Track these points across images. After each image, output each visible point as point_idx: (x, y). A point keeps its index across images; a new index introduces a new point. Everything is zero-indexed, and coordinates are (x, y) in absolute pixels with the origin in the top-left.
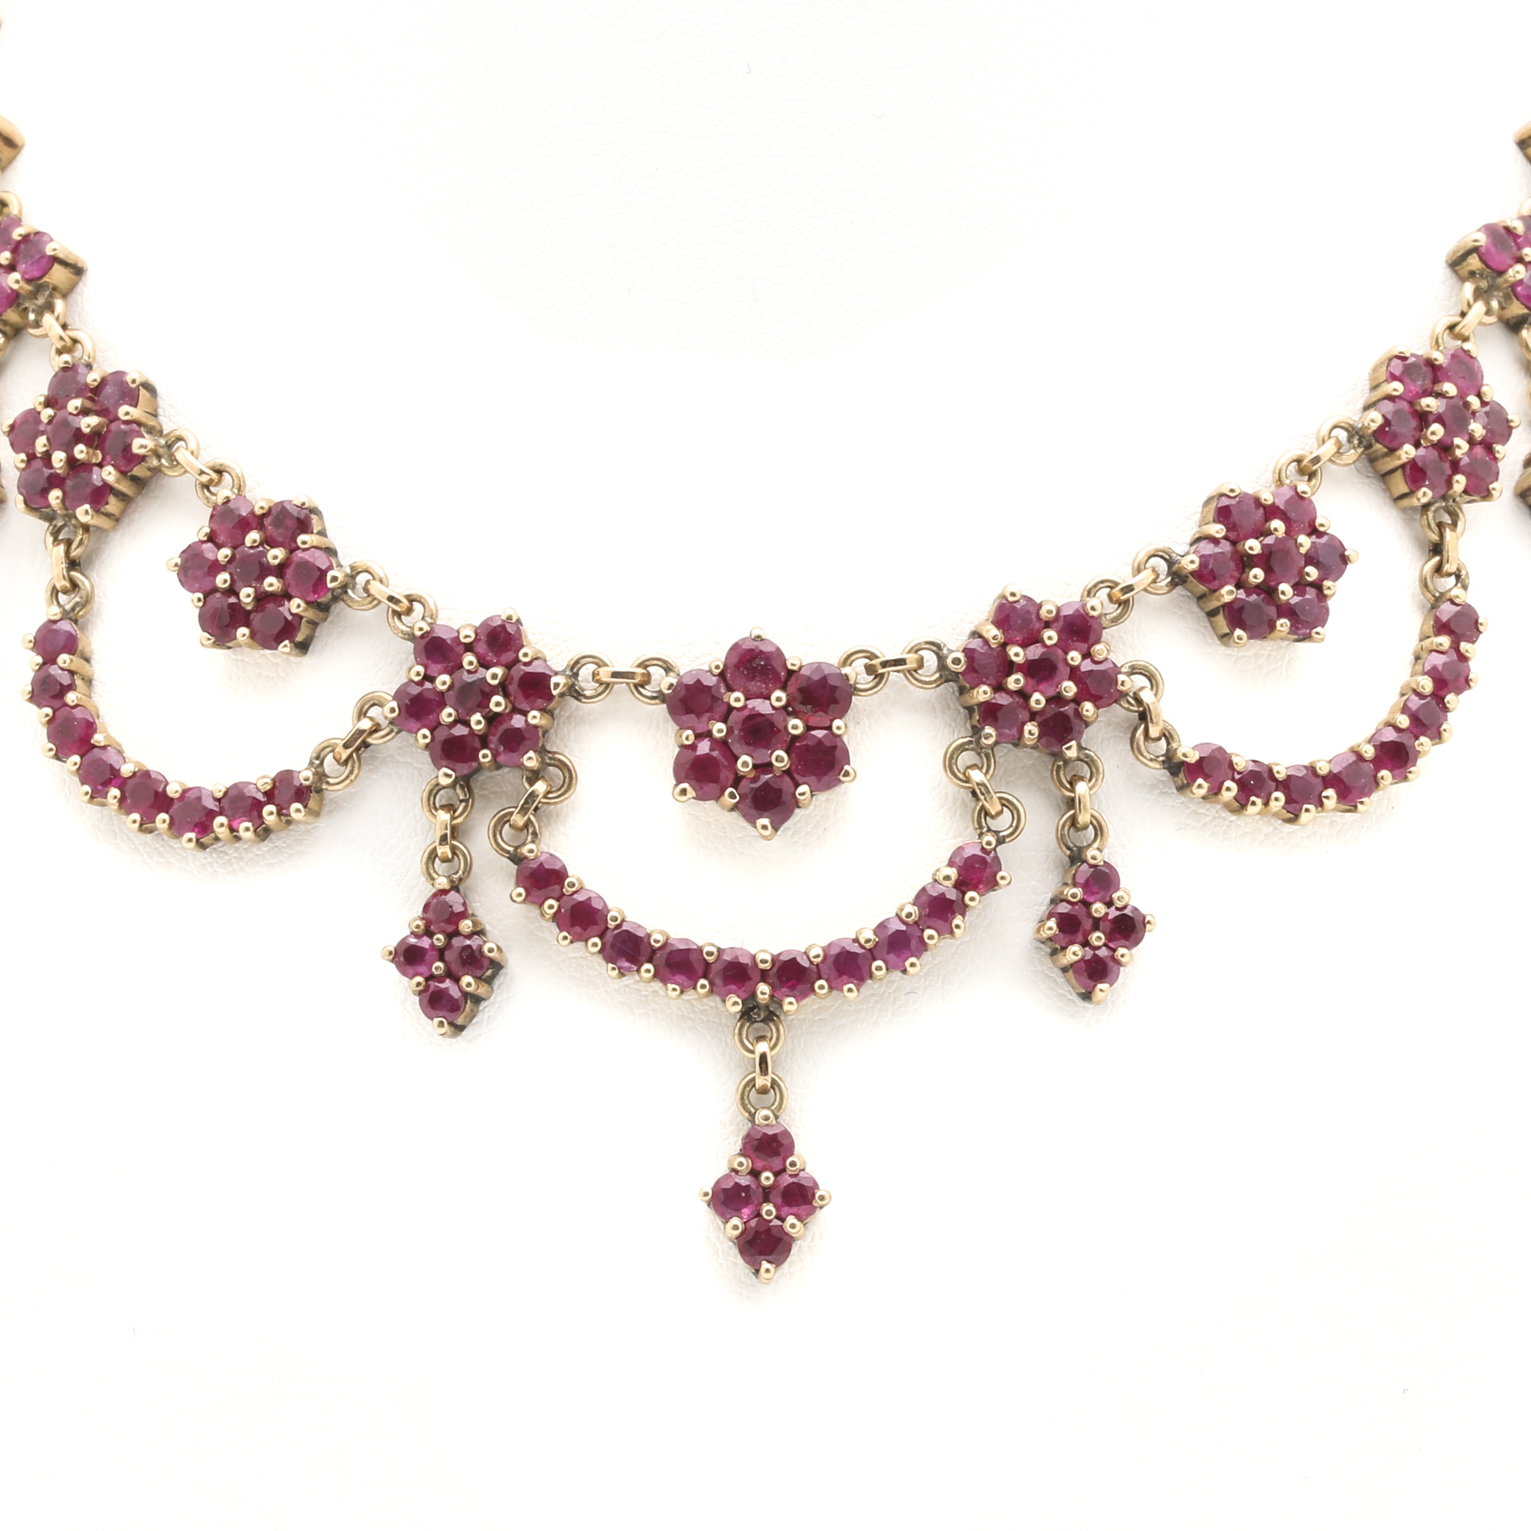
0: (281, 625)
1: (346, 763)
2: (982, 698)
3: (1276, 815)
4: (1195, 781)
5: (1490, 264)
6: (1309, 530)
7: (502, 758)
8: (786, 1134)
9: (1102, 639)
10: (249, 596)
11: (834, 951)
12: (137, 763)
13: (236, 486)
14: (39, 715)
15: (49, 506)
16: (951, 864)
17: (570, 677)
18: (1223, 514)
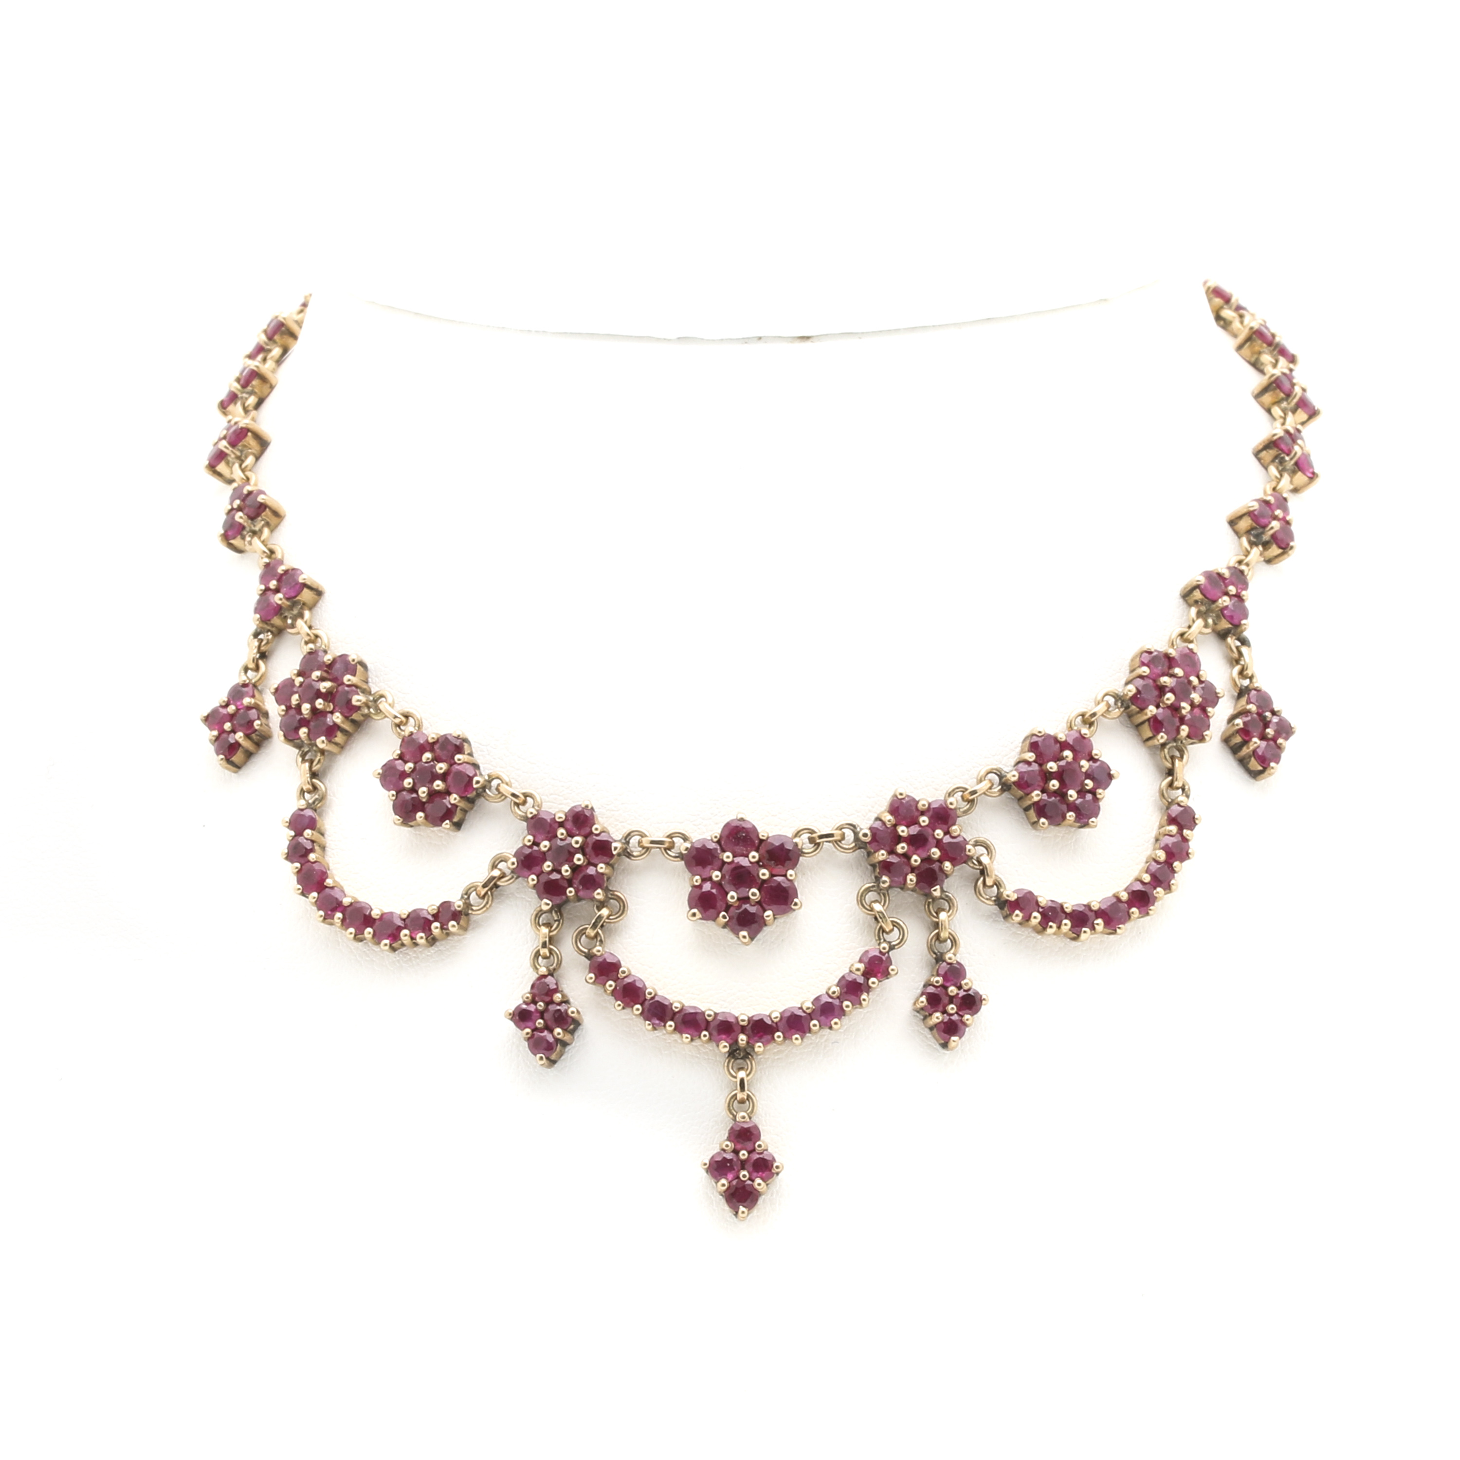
0: (444, 811)
1: (483, 897)
2: (881, 858)
3: (1065, 935)
4: (1014, 912)
5: (1208, 596)
6: (1088, 758)
7: (581, 894)
8: (756, 1127)
9: (957, 823)
10: (424, 792)
11: (787, 1014)
12: (353, 898)
13: (417, 725)
14: (291, 869)
15: (299, 738)
16: (860, 961)
17: (624, 844)
18: (1034, 747)
